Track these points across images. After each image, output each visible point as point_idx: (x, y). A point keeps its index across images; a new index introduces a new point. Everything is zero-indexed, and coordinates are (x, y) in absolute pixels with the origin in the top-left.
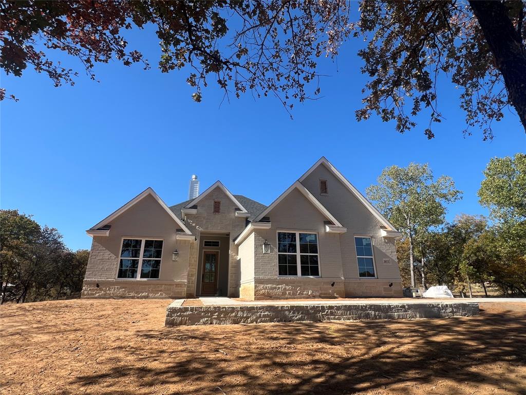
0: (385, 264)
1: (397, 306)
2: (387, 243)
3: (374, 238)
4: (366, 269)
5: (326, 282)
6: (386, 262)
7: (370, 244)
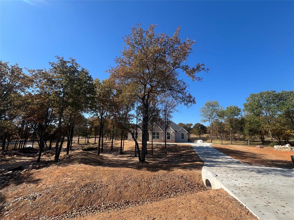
4: (168, 138)
5: (160, 140)
6: (172, 136)
7: (170, 133)
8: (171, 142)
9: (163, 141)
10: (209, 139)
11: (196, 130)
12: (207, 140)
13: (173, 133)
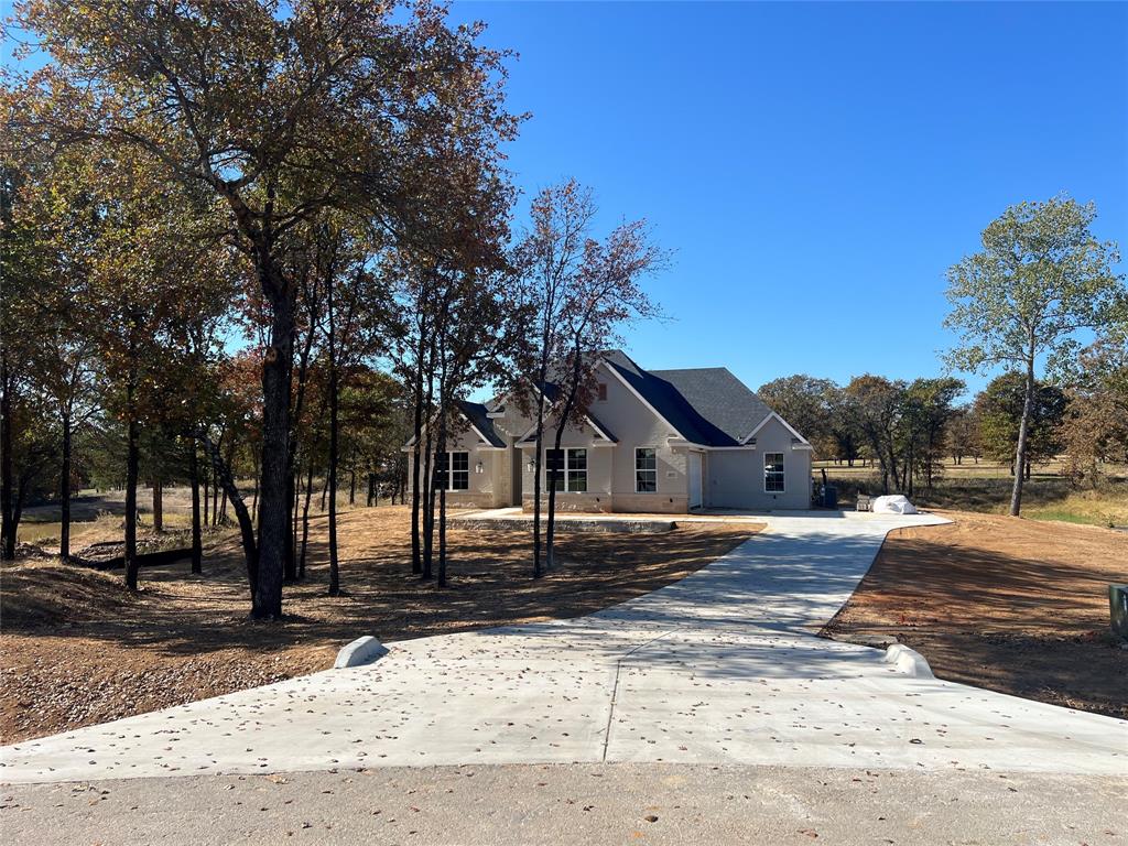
0: (669, 478)
2: (675, 454)
3: (659, 448)
4: (646, 484)
5: (590, 498)
6: (670, 475)
7: (654, 455)
8: (662, 509)
9: (609, 503)
10: (1082, 489)
11: (998, 425)
12: (1063, 496)
13: (677, 450)
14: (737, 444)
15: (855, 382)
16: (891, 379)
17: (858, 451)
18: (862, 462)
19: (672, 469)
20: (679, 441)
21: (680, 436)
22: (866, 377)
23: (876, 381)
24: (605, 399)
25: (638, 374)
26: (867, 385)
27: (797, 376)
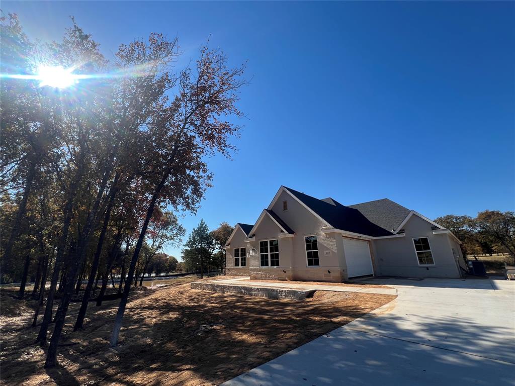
0: (326, 255)
1: (255, 289)
2: (328, 238)
3: (318, 235)
4: (313, 260)
5: (281, 271)
6: (327, 253)
7: (316, 241)
8: (324, 278)
9: (290, 273)
13: (330, 235)
14: (391, 234)
15: (481, 215)
16: (503, 211)
17: (493, 249)
18: (497, 254)
19: (329, 249)
20: (329, 229)
21: (329, 226)
22: (487, 212)
23: (493, 213)
24: (286, 209)
25: (334, 204)
26: (488, 216)
27: (448, 216)
